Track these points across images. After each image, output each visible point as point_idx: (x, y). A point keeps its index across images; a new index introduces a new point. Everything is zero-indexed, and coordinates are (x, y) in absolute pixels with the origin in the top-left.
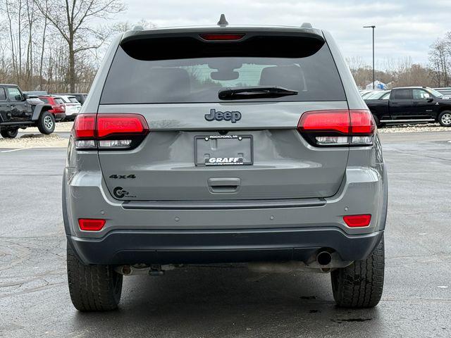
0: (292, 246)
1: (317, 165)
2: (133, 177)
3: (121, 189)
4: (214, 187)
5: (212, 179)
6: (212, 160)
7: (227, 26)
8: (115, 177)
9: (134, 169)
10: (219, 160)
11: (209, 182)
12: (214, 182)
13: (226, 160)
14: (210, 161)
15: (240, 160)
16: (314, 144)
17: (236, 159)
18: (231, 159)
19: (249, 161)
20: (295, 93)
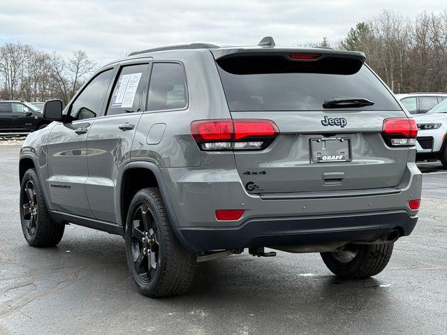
1: (390, 161)
2: (264, 173)
3: (253, 183)
4: (326, 180)
5: (325, 174)
6: (324, 158)
7: (275, 48)
8: (249, 173)
10: (329, 158)
11: (323, 176)
12: (327, 176)
13: (334, 157)
15: (343, 158)
16: (390, 145)
17: (341, 157)
18: (337, 157)
19: (348, 159)
20: (372, 104)
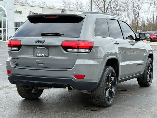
0: (58, 83)
2: (18, 59)
4: (38, 63)
5: (37, 61)
8: (15, 58)
9: (19, 56)
10: (39, 55)
13: (41, 55)
14: (37, 55)
15: (45, 55)
17: (44, 55)
18: (42, 55)
19: (47, 56)
